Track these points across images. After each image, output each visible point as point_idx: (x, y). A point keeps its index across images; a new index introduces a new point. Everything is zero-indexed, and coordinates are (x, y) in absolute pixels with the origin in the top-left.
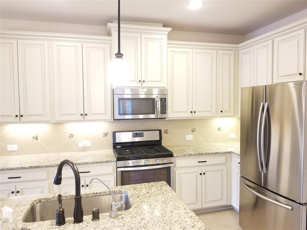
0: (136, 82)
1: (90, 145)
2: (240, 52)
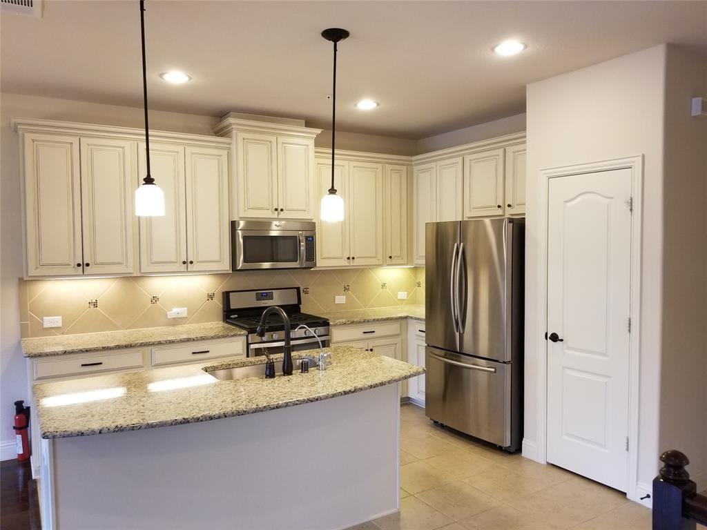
0: (269, 211)
1: (185, 315)
2: (415, 168)
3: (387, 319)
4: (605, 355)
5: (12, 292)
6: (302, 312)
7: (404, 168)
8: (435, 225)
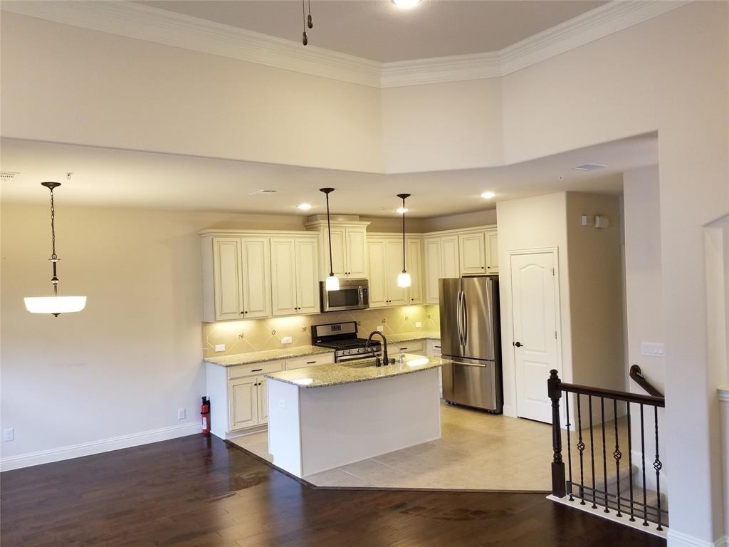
0: (342, 274)
1: (291, 341)
2: (426, 241)
3: (414, 340)
4: (544, 352)
5: (198, 330)
6: (358, 337)
7: (418, 241)
8: (442, 281)
